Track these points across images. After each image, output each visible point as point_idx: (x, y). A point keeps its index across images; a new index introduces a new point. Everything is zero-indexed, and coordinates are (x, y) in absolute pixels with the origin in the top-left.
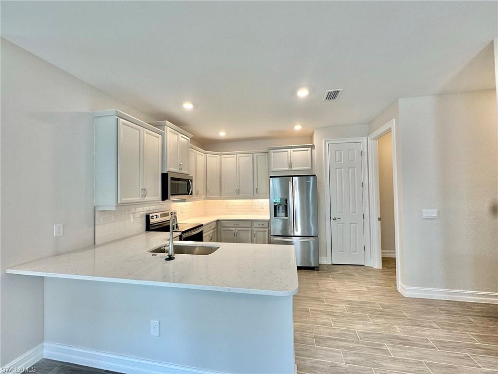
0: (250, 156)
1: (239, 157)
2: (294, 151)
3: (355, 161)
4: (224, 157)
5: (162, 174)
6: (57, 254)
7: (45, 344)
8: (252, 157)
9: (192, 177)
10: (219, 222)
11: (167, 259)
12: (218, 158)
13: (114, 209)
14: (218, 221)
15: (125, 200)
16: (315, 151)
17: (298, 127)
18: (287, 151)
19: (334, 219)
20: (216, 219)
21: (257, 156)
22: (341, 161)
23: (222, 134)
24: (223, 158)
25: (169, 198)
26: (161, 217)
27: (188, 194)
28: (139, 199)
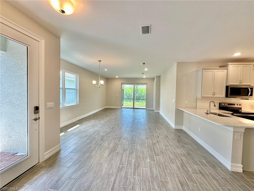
5: (226, 86)
7: (183, 126)
9: (253, 86)
11: (206, 114)
13: (201, 98)
15: (204, 96)
25: (229, 97)
26: (228, 105)
27: (247, 95)
28: (211, 96)
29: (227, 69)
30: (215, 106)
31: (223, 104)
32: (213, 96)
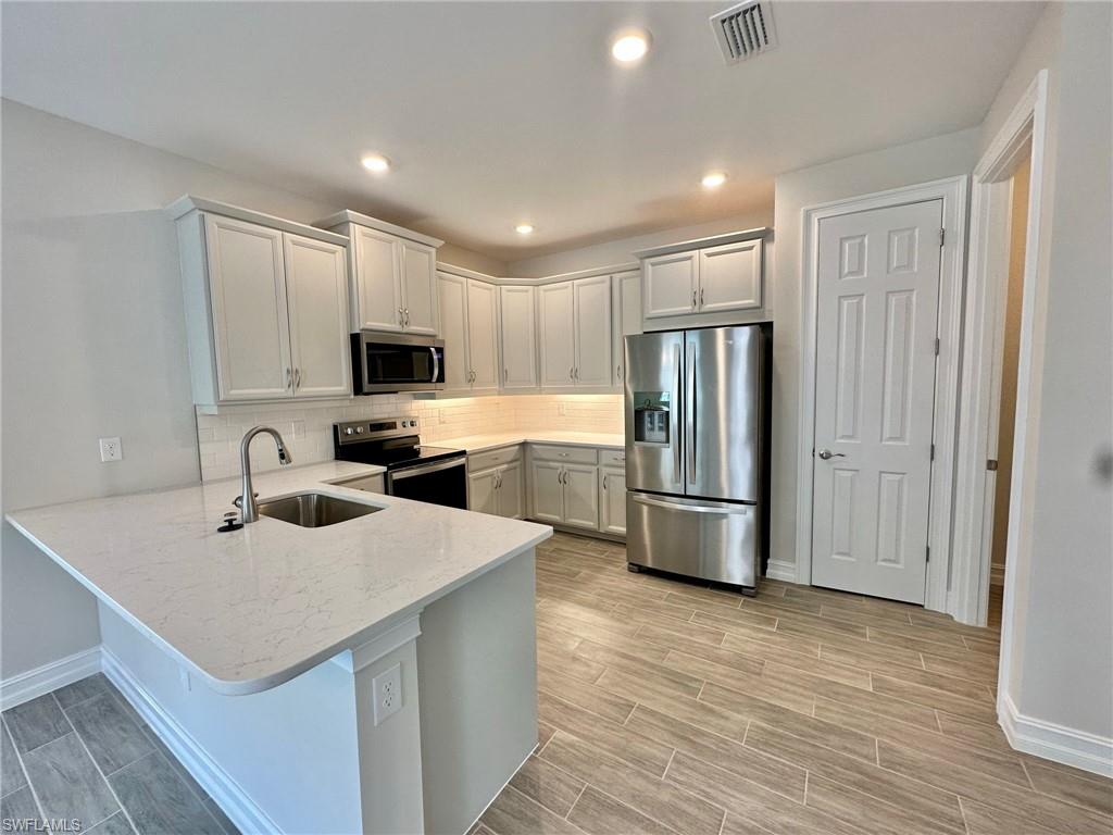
0: (603, 282)
1: (579, 286)
2: (709, 255)
3: (916, 270)
4: (545, 291)
5: (352, 335)
6: (113, 494)
7: (101, 648)
8: (608, 283)
9: (443, 341)
10: (528, 448)
11: (222, 530)
12: (531, 293)
13: (215, 410)
14: (524, 445)
15: (236, 393)
16: (771, 249)
17: (713, 181)
18: (690, 258)
19: (821, 456)
20: (520, 438)
21: (621, 281)
22: (860, 271)
23: (524, 231)
24: (542, 292)
25: (366, 390)
26: (372, 430)
27: (430, 381)
28: (281, 391)
29: (346, 244)
30: (282, 456)
31: (349, 431)
32: (290, 393)
